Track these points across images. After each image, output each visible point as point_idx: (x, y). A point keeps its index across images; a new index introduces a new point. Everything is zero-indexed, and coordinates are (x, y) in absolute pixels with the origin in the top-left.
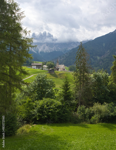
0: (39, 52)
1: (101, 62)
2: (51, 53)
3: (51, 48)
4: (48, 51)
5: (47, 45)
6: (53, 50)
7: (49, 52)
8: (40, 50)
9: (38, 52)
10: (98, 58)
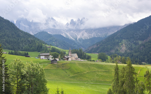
0: (78, 39)
1: (142, 47)
2: (90, 39)
3: (90, 34)
4: (87, 37)
5: (86, 32)
6: (93, 36)
7: (89, 38)
8: (79, 37)
9: (76, 39)
10: (140, 42)
